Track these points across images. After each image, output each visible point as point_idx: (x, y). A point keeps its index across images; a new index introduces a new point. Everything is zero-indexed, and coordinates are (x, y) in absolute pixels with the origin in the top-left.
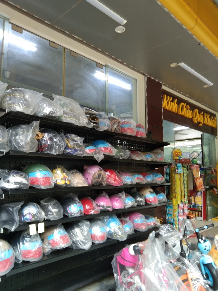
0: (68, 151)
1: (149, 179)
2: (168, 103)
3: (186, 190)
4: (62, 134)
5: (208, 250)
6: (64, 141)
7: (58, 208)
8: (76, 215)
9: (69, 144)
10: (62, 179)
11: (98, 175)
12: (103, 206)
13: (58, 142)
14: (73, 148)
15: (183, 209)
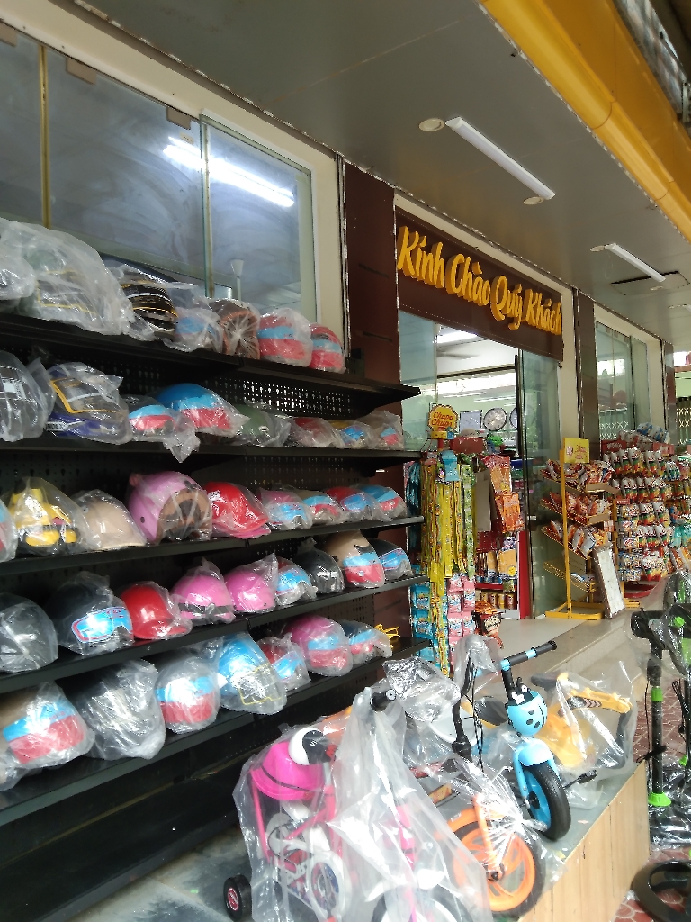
0: (62, 426)
1: (356, 507)
2: (413, 254)
3: (469, 533)
4: (38, 365)
5: (538, 724)
6: (45, 389)
7: (38, 626)
8: (104, 647)
9: (66, 402)
10: (46, 528)
11: (181, 505)
12: (202, 609)
13: (22, 396)
14: (84, 416)
15: (462, 592)
